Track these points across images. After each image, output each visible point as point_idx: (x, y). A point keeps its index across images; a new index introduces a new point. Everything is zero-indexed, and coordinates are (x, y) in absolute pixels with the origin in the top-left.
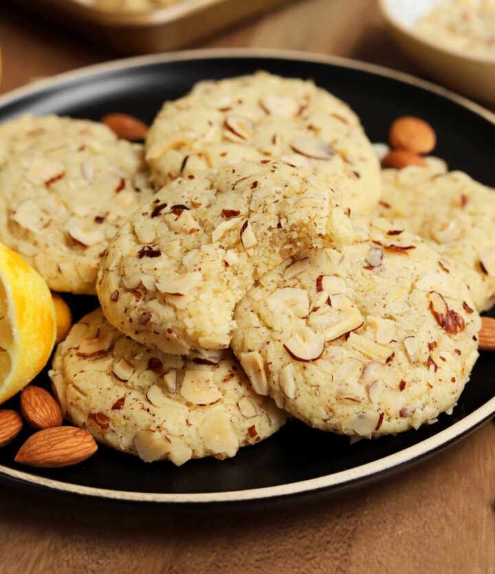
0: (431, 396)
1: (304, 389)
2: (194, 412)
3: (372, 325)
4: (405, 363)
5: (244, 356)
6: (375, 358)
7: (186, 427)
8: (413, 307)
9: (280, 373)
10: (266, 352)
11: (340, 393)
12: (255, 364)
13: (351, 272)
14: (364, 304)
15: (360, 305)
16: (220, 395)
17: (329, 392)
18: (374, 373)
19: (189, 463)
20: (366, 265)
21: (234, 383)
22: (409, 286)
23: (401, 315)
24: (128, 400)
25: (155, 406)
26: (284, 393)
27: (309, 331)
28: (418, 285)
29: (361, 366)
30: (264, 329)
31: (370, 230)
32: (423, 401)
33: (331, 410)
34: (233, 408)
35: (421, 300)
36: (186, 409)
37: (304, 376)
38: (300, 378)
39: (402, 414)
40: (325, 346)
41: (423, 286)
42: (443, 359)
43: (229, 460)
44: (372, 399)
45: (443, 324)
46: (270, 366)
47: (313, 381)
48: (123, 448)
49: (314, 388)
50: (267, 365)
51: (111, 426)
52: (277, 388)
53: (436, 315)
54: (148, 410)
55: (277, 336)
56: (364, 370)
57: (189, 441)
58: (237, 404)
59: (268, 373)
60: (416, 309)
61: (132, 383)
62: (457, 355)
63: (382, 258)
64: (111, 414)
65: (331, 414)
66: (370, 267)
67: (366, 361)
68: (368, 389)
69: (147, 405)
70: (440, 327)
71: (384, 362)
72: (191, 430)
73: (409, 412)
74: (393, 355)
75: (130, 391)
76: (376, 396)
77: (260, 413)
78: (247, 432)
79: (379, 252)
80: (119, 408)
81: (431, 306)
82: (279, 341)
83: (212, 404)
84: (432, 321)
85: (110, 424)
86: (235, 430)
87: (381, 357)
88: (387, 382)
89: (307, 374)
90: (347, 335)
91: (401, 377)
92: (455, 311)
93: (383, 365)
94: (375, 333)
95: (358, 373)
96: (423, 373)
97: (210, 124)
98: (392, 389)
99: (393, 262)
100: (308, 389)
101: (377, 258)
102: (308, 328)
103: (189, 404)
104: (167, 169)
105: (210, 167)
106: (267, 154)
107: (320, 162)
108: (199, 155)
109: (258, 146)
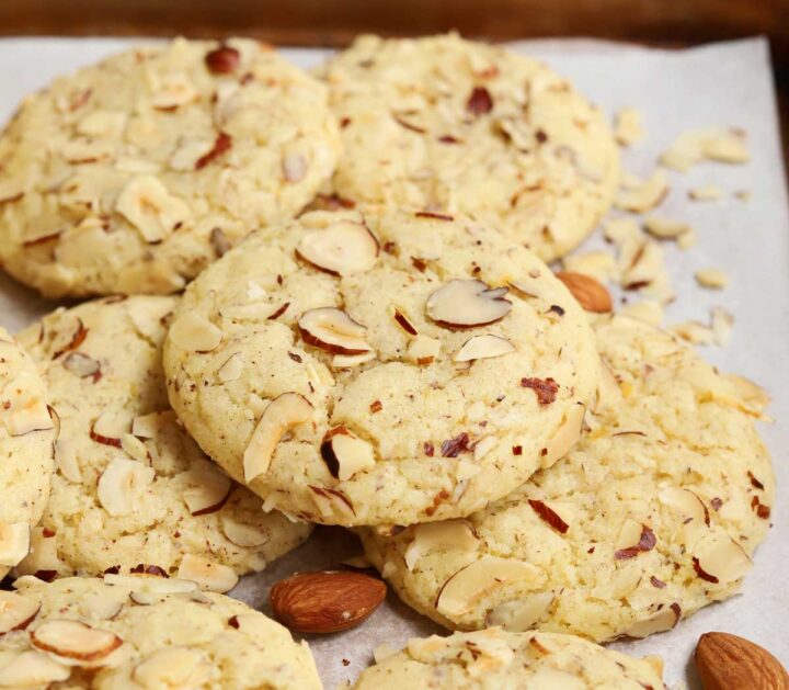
97: (295, 357)
104: (301, 482)
105: (374, 442)
106: (424, 362)
107: (502, 323)
108: (341, 430)
109: (390, 351)
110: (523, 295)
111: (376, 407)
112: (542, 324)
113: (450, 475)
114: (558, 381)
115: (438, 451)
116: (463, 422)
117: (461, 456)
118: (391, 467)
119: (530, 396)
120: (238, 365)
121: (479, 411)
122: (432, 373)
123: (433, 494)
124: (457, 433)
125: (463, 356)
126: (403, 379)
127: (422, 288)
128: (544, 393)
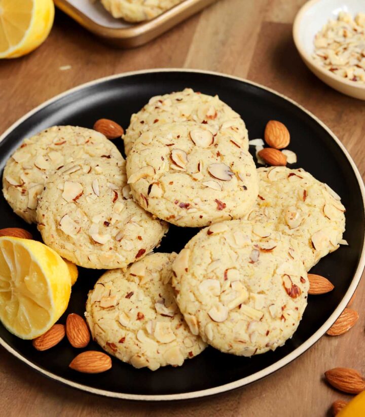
0: (282, 335)
1: (217, 336)
2: (161, 346)
3: (253, 298)
4: (269, 320)
5: (187, 316)
6: (254, 318)
7: (157, 354)
8: (274, 285)
9: (205, 327)
10: (198, 315)
11: (236, 338)
12: (192, 322)
13: (242, 265)
14: (249, 284)
15: (246, 285)
16: (174, 337)
17: (230, 337)
18: (253, 327)
19: (158, 369)
20: (250, 260)
21: (182, 329)
22: (272, 273)
23: (268, 290)
24: (127, 339)
25: (141, 342)
26: (207, 337)
27: (220, 305)
28: (277, 271)
29: (246, 323)
30: (197, 303)
31: (253, 235)
32: (278, 338)
33: (231, 346)
34: (181, 344)
35: (279, 280)
36: (157, 344)
37: (218, 329)
38: (216, 330)
39: (267, 346)
40: (229, 313)
41: (280, 272)
42: (289, 315)
43: (178, 367)
44: (252, 341)
45: (290, 294)
46: (200, 324)
47: (222, 332)
48: (125, 361)
49: (223, 336)
50: (198, 323)
51: (118, 351)
52: (203, 334)
53: (286, 289)
54: (137, 345)
55: (204, 307)
56: (248, 325)
57: (158, 360)
58: (183, 342)
59: (199, 326)
60: (276, 286)
61: (129, 328)
62: (296, 310)
63: (259, 256)
64: (119, 345)
65: (231, 348)
66: (252, 262)
67: (249, 320)
68: (250, 336)
69: (137, 342)
70: (288, 295)
71: (258, 320)
72: (160, 355)
73: (270, 344)
74: (263, 316)
75: (128, 332)
76: (254, 339)
77: (195, 344)
78: (188, 354)
79: (257, 253)
80: (122, 342)
81: (284, 284)
82: (205, 310)
83: (170, 342)
84: (284, 293)
85: (118, 349)
86: (182, 353)
87: (257, 317)
88: (260, 332)
89: (219, 329)
90: (240, 306)
91: (267, 329)
92: (296, 284)
93: (258, 322)
94: (254, 303)
95: (245, 327)
96: (279, 324)
97: (163, 159)
98: (262, 335)
99: (265, 257)
100: (220, 336)
101: (256, 256)
102: (220, 303)
103: (158, 342)
104: (140, 191)
105: (165, 192)
106: (195, 180)
107: (225, 182)
108: (158, 184)
109: (190, 172)
110: (239, 178)
111: (171, 183)
112: (236, 189)
113: (178, 212)
114: (227, 205)
115: (178, 204)
116: (191, 201)
117: (184, 209)
118: (164, 201)
119: (215, 205)
120: (147, 152)
121: (197, 200)
122: (194, 183)
123: (171, 214)
124: (187, 202)
125: (205, 184)
126: (187, 180)
127: (213, 160)
128: (220, 207)
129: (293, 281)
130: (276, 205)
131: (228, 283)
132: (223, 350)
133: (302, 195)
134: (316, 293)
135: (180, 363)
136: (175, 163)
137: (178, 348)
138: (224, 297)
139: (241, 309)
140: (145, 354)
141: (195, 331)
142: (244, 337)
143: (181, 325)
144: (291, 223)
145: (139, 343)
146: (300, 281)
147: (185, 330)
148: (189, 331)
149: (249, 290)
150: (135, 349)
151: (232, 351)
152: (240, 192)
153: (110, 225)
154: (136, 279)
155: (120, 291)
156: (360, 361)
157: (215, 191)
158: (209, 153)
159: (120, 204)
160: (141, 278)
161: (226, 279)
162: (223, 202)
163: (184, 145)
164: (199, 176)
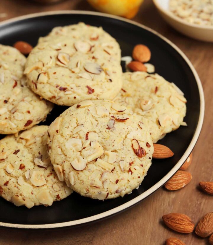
0: (129, 184)
1: (78, 182)
2: (35, 189)
3: (107, 155)
4: (119, 172)
5: (55, 166)
6: (107, 169)
7: (32, 195)
8: (125, 146)
9: (68, 174)
10: (63, 165)
11: (92, 184)
12: (59, 170)
13: (101, 130)
14: (105, 145)
15: (103, 145)
16: (45, 182)
17: (87, 183)
18: (106, 176)
19: (33, 207)
20: (107, 127)
21: (52, 177)
22: (124, 137)
23: (120, 150)
24: (10, 182)
25: (20, 185)
26: (70, 182)
27: (81, 158)
28: (128, 136)
29: (101, 173)
30: (63, 156)
31: (111, 110)
32: (126, 187)
33: (88, 190)
34: (51, 187)
35: (129, 143)
36: (32, 187)
37: (78, 176)
38: (76, 177)
39: (117, 192)
40: (87, 164)
41: (130, 137)
42: (135, 169)
43: (49, 206)
44: (105, 187)
45: (136, 153)
46: (65, 171)
47: (81, 179)
48: (8, 200)
49: (81, 182)
50: (63, 171)
51: (4, 192)
52: (67, 180)
53: (134, 150)
54: (17, 187)
55: (68, 159)
56: (102, 175)
57: (32, 200)
58: (52, 186)
59: (64, 174)
60: (126, 147)
61: (13, 175)
62: (141, 167)
63: (114, 124)
64: (3, 187)
65: (88, 192)
66: (109, 128)
67: (103, 171)
68: (103, 183)
69: (17, 185)
70: (135, 155)
71: (110, 171)
72: (33, 196)
73: (119, 191)
74: (115, 168)
75: (11, 178)
76: (106, 186)
77: (61, 189)
78: (56, 196)
79: (113, 121)
80: (6, 185)
81: (132, 146)
82: (69, 161)
83: (42, 186)
84: (132, 152)
85: (3, 191)
86: (51, 195)
87: (109, 169)
88: (111, 180)
89: (79, 176)
90: (96, 160)
91: (117, 178)
92: (142, 147)
93: (110, 172)
94: (108, 158)
95: (99, 176)
96: (127, 175)
97: (51, 58)
98: (112, 183)
99: (119, 126)
100: (79, 182)
101: (112, 125)
102: (81, 157)
103: (33, 185)
104: (32, 79)
105: (49, 79)
106: (73, 72)
107: (95, 75)
108: (45, 73)
109: (70, 68)
111: (55, 73)
112: (104, 80)
113: (58, 94)
114: (95, 91)
115: (58, 88)
116: (68, 86)
117: (62, 91)
118: (48, 85)
119: (86, 90)
120: (41, 53)
121: (73, 86)
122: (72, 74)
123: (52, 95)
124: (65, 87)
125: (80, 75)
126: (67, 72)
127: (89, 61)
128: (90, 91)
129: (140, 145)
130: (135, 96)
131: (88, 142)
132: (82, 194)
133: (154, 89)
134: (159, 157)
135: (50, 204)
136: (59, 61)
137: (48, 191)
138: (84, 152)
139: (97, 161)
140: (23, 194)
141: (61, 177)
142: (99, 183)
143: (51, 174)
144: (144, 107)
145: (18, 186)
146: (146, 145)
147: (54, 177)
148: (58, 179)
149: (105, 149)
150: (15, 190)
151: (88, 195)
152: (106, 83)
153: (8, 102)
154: (24, 141)
155: (10, 149)
156: (191, 210)
157: (87, 80)
158: (87, 56)
159: (18, 89)
160: (27, 140)
161: (87, 139)
162: (92, 88)
163: (69, 50)
164: (77, 70)
